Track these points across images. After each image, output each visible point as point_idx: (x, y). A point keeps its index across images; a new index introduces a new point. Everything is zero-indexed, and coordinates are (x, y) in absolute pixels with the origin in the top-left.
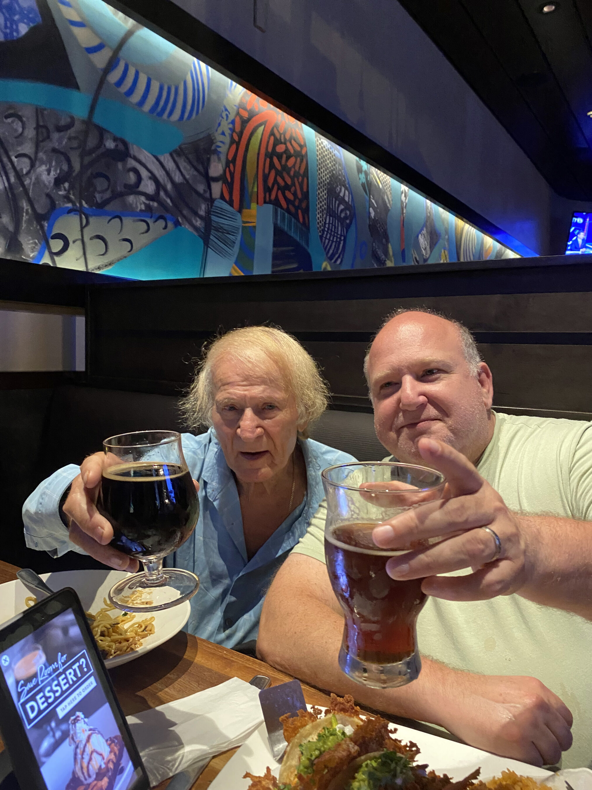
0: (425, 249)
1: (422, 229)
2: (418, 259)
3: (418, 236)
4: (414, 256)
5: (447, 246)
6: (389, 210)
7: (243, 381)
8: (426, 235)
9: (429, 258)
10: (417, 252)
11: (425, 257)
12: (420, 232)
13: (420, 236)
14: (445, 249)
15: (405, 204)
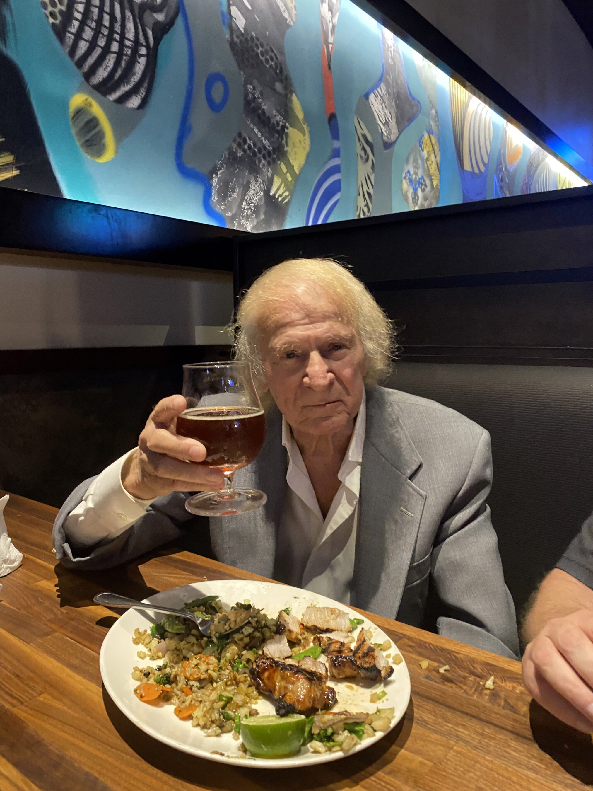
0: (386, 123)
1: (377, 86)
2: (369, 138)
3: (367, 96)
4: (359, 131)
5: (434, 128)
6: (288, 26)
7: (303, 319)
8: (386, 98)
9: (395, 142)
10: (366, 125)
11: (385, 138)
12: (372, 90)
13: (372, 97)
14: (430, 132)
15: (330, 25)
